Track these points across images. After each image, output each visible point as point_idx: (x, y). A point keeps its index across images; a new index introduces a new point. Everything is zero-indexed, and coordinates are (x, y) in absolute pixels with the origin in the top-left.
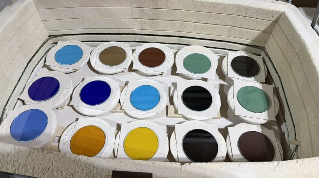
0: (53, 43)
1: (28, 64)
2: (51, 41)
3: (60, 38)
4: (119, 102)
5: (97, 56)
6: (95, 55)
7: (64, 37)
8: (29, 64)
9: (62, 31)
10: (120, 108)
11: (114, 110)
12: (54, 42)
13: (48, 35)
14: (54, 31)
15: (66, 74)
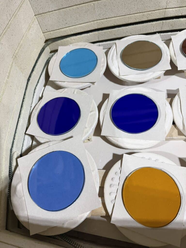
0: (51, 52)
1: (27, 84)
2: (48, 49)
3: (59, 42)
4: (174, 123)
5: (117, 58)
6: (115, 58)
7: (65, 40)
8: (29, 83)
9: (63, 30)
10: (177, 133)
11: (169, 138)
12: (52, 50)
13: (45, 40)
14: (52, 32)
15: (82, 90)
